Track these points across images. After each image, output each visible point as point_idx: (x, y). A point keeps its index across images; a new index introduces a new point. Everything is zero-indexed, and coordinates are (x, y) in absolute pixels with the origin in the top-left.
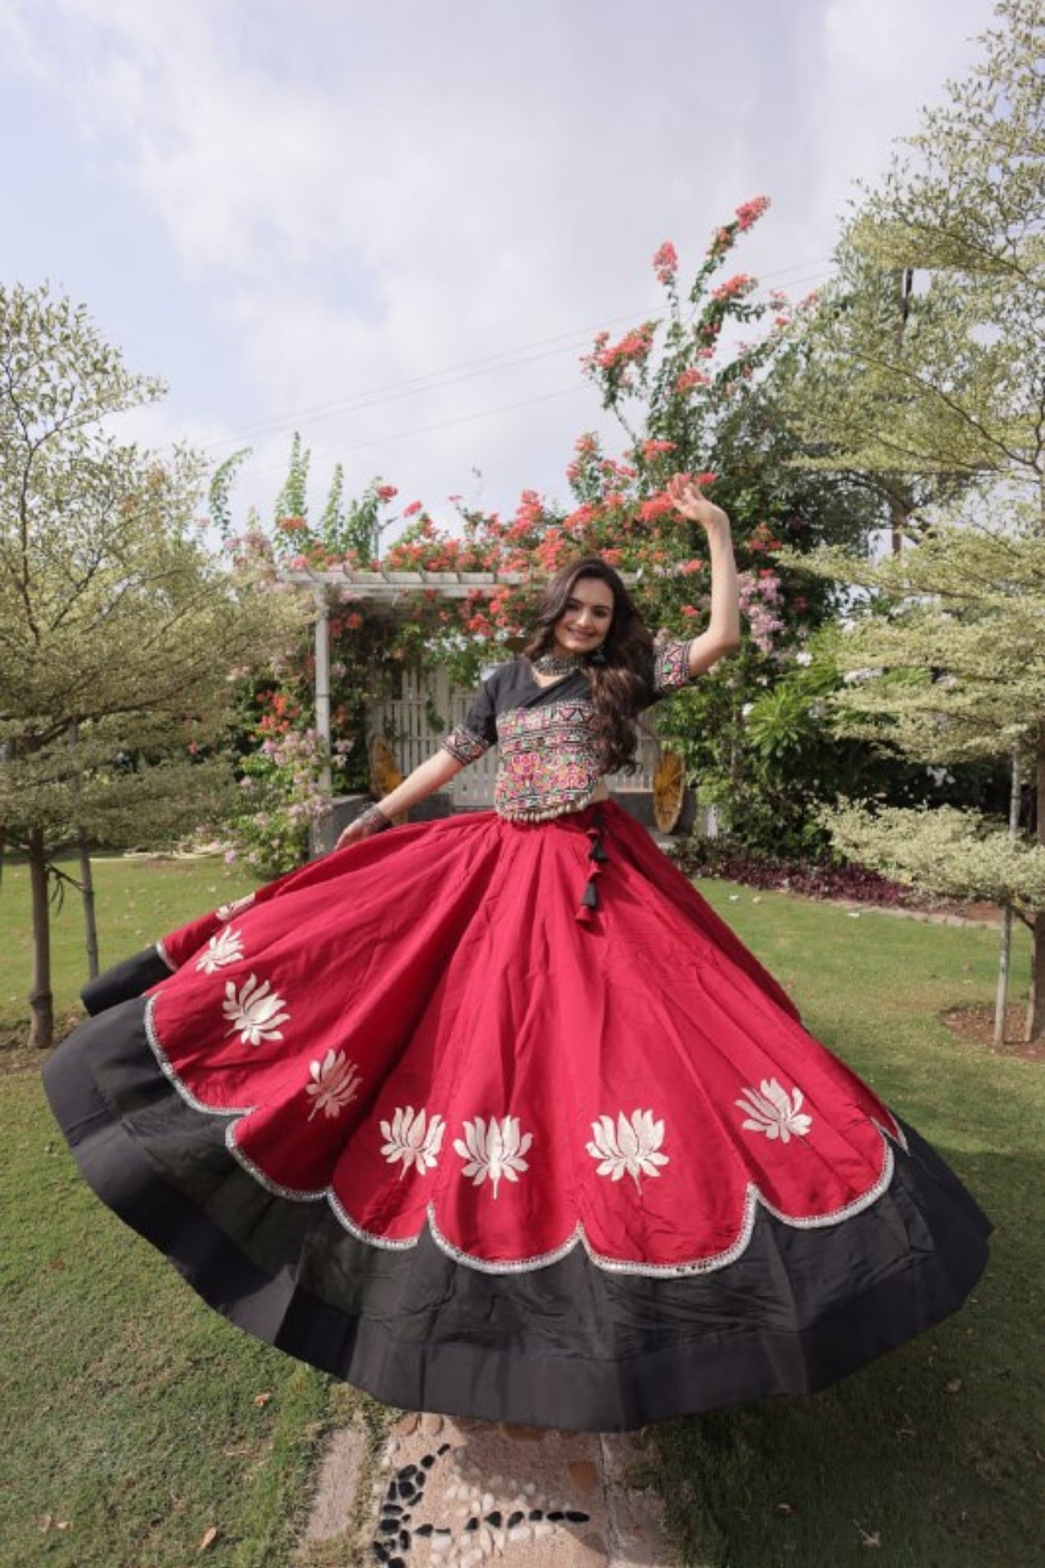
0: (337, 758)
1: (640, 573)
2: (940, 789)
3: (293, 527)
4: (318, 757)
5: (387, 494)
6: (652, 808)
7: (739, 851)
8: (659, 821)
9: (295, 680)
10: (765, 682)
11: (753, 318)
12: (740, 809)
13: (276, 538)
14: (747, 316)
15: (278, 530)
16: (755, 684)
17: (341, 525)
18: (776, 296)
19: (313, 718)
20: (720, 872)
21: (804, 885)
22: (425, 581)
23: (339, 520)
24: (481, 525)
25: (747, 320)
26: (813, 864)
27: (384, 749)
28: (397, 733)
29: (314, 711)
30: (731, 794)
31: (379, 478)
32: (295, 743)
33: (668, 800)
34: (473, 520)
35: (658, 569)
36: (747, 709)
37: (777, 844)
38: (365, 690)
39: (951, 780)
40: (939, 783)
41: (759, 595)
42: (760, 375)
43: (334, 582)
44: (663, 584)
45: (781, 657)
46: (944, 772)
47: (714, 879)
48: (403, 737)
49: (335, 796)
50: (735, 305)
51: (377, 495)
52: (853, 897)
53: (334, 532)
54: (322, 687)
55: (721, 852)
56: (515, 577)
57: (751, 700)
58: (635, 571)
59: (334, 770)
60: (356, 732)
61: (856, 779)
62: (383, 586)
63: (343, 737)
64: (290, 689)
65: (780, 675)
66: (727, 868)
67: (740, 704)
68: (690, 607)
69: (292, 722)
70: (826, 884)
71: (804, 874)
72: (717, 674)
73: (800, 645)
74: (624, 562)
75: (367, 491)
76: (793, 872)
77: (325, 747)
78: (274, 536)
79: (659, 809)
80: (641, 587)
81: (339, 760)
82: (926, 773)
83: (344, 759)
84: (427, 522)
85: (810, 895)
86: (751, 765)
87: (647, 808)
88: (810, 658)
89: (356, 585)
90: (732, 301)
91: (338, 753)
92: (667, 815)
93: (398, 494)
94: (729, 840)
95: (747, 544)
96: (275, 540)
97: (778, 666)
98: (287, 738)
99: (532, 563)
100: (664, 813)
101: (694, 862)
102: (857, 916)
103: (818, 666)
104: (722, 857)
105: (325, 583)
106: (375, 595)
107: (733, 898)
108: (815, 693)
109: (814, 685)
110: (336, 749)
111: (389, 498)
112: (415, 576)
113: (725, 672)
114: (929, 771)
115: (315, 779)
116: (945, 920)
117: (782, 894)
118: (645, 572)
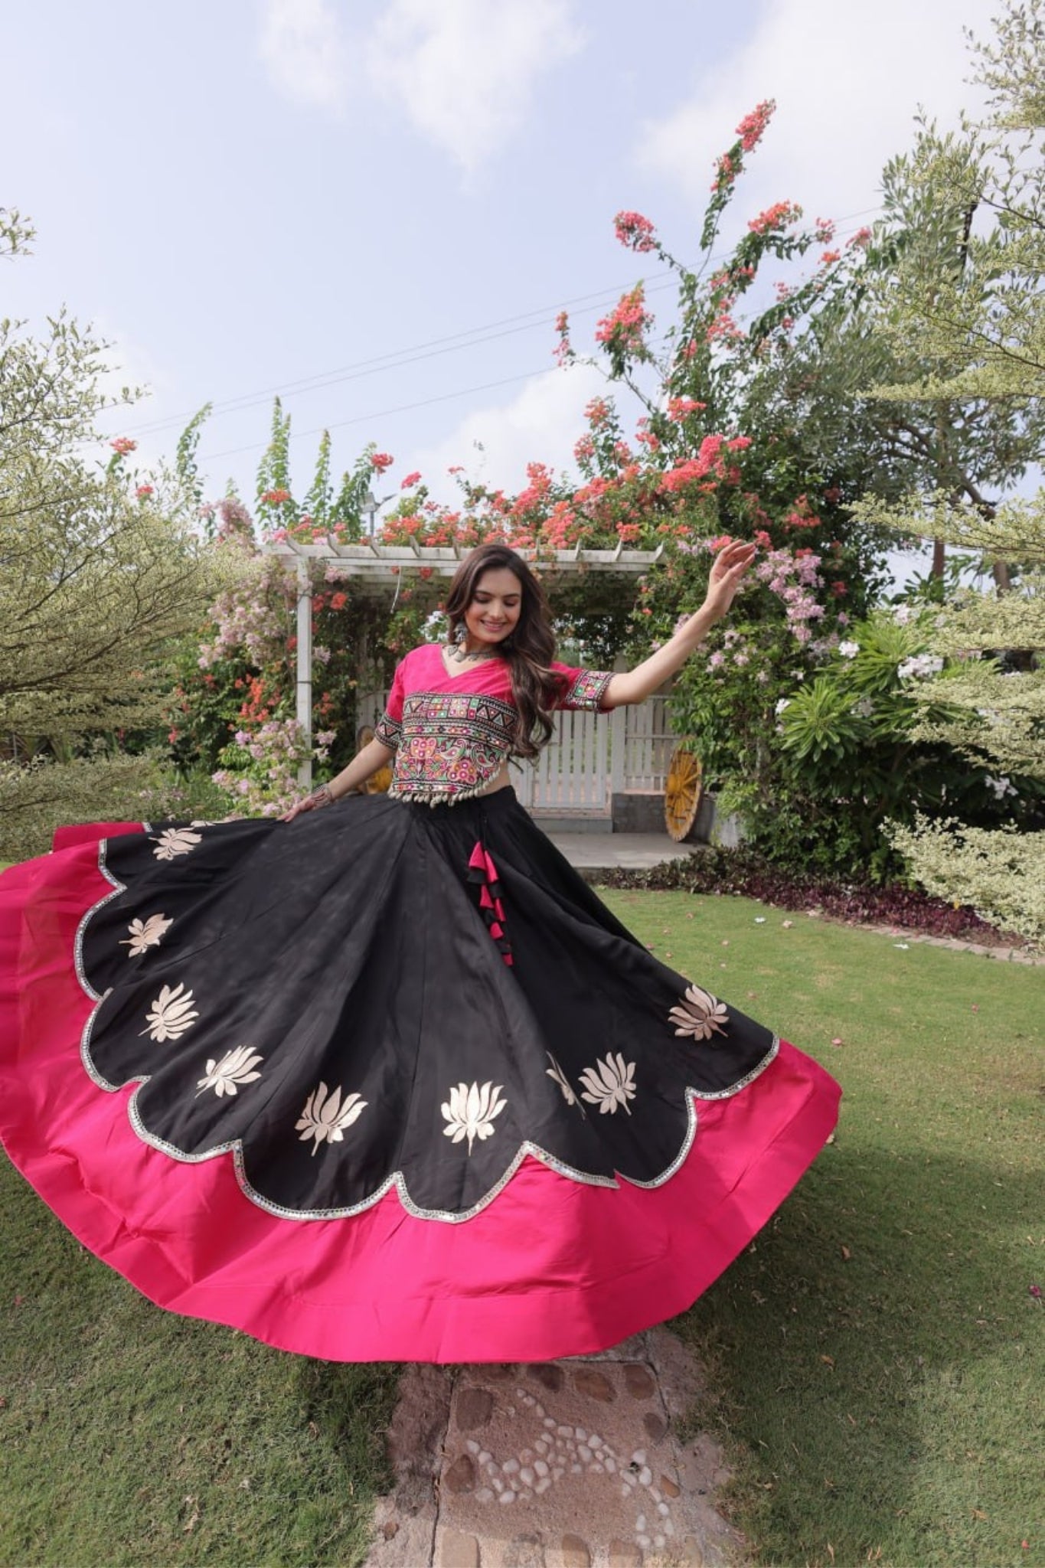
0: (318, 751)
1: (660, 549)
2: (997, 803)
3: (278, 498)
4: (298, 749)
5: (381, 463)
6: (662, 811)
7: (763, 866)
8: (669, 826)
9: (276, 666)
10: (801, 676)
11: (795, 253)
12: (765, 817)
13: (259, 510)
14: (788, 250)
15: (260, 502)
16: (789, 678)
17: (329, 497)
18: (824, 226)
19: (293, 706)
20: (741, 888)
21: (840, 907)
22: (419, 557)
23: (328, 492)
24: (484, 500)
25: (788, 256)
26: (848, 882)
29: (295, 698)
30: (757, 801)
31: (373, 446)
32: (271, 735)
33: (681, 805)
34: (476, 495)
35: (682, 545)
36: (782, 706)
37: (806, 859)
38: (352, 678)
39: (1014, 792)
40: (999, 796)
41: (796, 576)
42: (802, 325)
43: (319, 556)
44: (687, 562)
45: (818, 648)
46: (1006, 782)
47: (735, 896)
50: (774, 238)
51: (370, 463)
52: (899, 923)
53: (322, 504)
54: (304, 673)
55: (743, 866)
57: (786, 696)
58: (654, 549)
59: (315, 765)
60: (341, 723)
61: (900, 787)
62: (373, 563)
63: (326, 728)
64: (271, 675)
65: (818, 669)
66: (749, 884)
67: (774, 701)
69: (272, 710)
70: (864, 907)
71: (838, 893)
72: (746, 665)
73: (843, 634)
74: (643, 539)
75: (358, 460)
76: (826, 891)
77: (305, 739)
78: (255, 508)
79: (672, 814)
80: (661, 567)
81: (322, 754)
82: (984, 783)
83: (326, 752)
84: (425, 495)
85: (847, 919)
86: (779, 770)
87: (657, 812)
88: (856, 648)
89: (344, 561)
90: (771, 233)
91: (320, 746)
92: (680, 821)
93: (394, 463)
94: (752, 853)
95: (784, 519)
96: (257, 512)
97: (816, 658)
98: (265, 728)
99: (538, 540)
100: (676, 818)
101: (712, 876)
102: (905, 947)
103: (866, 657)
104: (744, 871)
105: (310, 558)
106: (365, 572)
107: (759, 920)
108: (862, 689)
109: (860, 679)
110: (317, 741)
111: (384, 468)
112: (408, 552)
113: (755, 663)
114: (989, 781)
115: (294, 775)
116: (1011, 956)
117: (815, 918)
118: (666, 550)
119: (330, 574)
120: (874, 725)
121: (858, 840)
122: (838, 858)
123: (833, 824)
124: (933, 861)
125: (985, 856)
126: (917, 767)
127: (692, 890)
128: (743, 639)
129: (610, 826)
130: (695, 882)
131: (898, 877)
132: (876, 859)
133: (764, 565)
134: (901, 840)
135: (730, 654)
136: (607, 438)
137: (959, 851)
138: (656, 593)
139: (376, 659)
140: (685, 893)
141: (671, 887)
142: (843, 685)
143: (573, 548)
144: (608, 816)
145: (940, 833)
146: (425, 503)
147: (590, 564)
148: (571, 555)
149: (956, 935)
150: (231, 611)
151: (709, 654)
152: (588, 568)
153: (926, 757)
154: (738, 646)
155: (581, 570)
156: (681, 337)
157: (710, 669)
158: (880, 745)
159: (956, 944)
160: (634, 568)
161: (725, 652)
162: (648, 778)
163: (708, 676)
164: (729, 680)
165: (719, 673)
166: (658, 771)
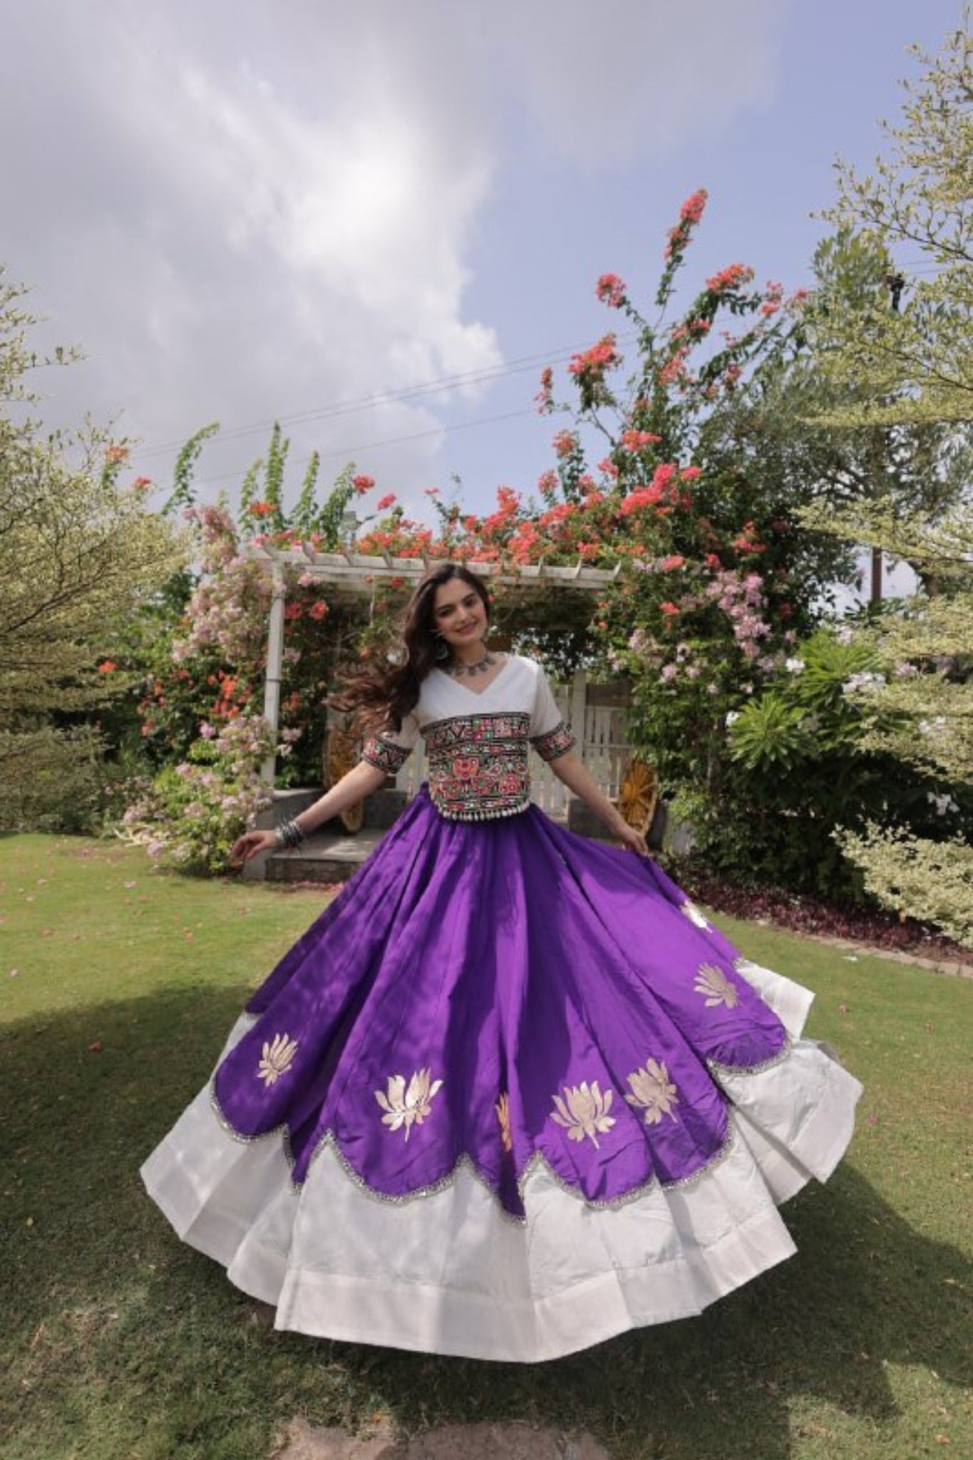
0: (282, 747)
1: (617, 568)
2: (942, 818)
3: (262, 510)
4: (262, 745)
5: (363, 485)
7: (713, 874)
9: (249, 665)
10: (750, 690)
11: (747, 310)
12: (716, 826)
13: (243, 519)
14: (742, 307)
15: (244, 512)
16: (738, 692)
17: (313, 513)
18: (774, 288)
19: (261, 703)
21: (788, 917)
22: (391, 567)
23: (313, 508)
24: (458, 521)
25: (742, 312)
26: (796, 892)
29: (263, 696)
30: (707, 809)
31: (355, 469)
32: (236, 730)
33: (636, 812)
34: (451, 516)
35: (638, 564)
36: (731, 718)
37: (755, 868)
38: (322, 680)
39: (955, 808)
40: (941, 812)
41: (740, 597)
42: (747, 372)
43: (294, 562)
44: (643, 579)
45: (767, 664)
46: (950, 796)
49: (276, 788)
50: (729, 295)
51: (353, 485)
52: (846, 935)
53: (306, 518)
54: (273, 670)
55: (694, 873)
57: (735, 709)
58: (612, 568)
59: (279, 761)
60: (308, 722)
61: (846, 800)
62: (346, 571)
63: (291, 727)
64: (243, 674)
65: (766, 685)
66: (701, 892)
67: (723, 712)
68: (670, 605)
69: (242, 706)
70: (812, 917)
71: (786, 904)
72: (697, 678)
73: (790, 651)
74: (602, 559)
75: (338, 479)
76: (774, 901)
77: (270, 735)
78: (239, 517)
80: (618, 585)
81: (285, 750)
82: (926, 799)
83: (290, 749)
84: (401, 514)
85: (796, 929)
86: (729, 780)
88: (802, 665)
89: (319, 568)
90: (726, 291)
91: (285, 742)
93: (374, 486)
94: (703, 861)
95: (733, 544)
96: (240, 522)
97: (765, 673)
98: (232, 723)
99: (503, 556)
102: (854, 959)
103: (812, 674)
104: (695, 879)
105: (285, 564)
106: (339, 580)
108: (808, 705)
109: (806, 694)
110: (282, 738)
111: (366, 489)
112: (380, 561)
113: (706, 675)
114: (931, 797)
115: (257, 770)
116: (959, 972)
117: (764, 927)
118: (622, 569)
119: (304, 579)
120: (821, 739)
121: (805, 850)
122: (787, 867)
123: (781, 836)
124: (887, 872)
125: (938, 868)
126: (860, 782)
128: (695, 653)
131: (844, 888)
132: (823, 869)
133: (714, 584)
134: (853, 849)
135: (682, 667)
136: (572, 469)
137: (912, 862)
138: (613, 608)
142: (789, 701)
143: (536, 564)
145: (893, 843)
146: (402, 521)
147: (552, 579)
148: (534, 571)
149: (904, 949)
150: (208, 609)
151: (662, 667)
152: (550, 584)
153: (871, 772)
154: (689, 661)
155: (543, 586)
156: (642, 379)
157: (662, 680)
158: (825, 759)
159: (904, 957)
160: (593, 585)
161: (678, 665)
162: (604, 785)
163: (660, 688)
164: (682, 692)
165: (672, 684)
166: (613, 779)
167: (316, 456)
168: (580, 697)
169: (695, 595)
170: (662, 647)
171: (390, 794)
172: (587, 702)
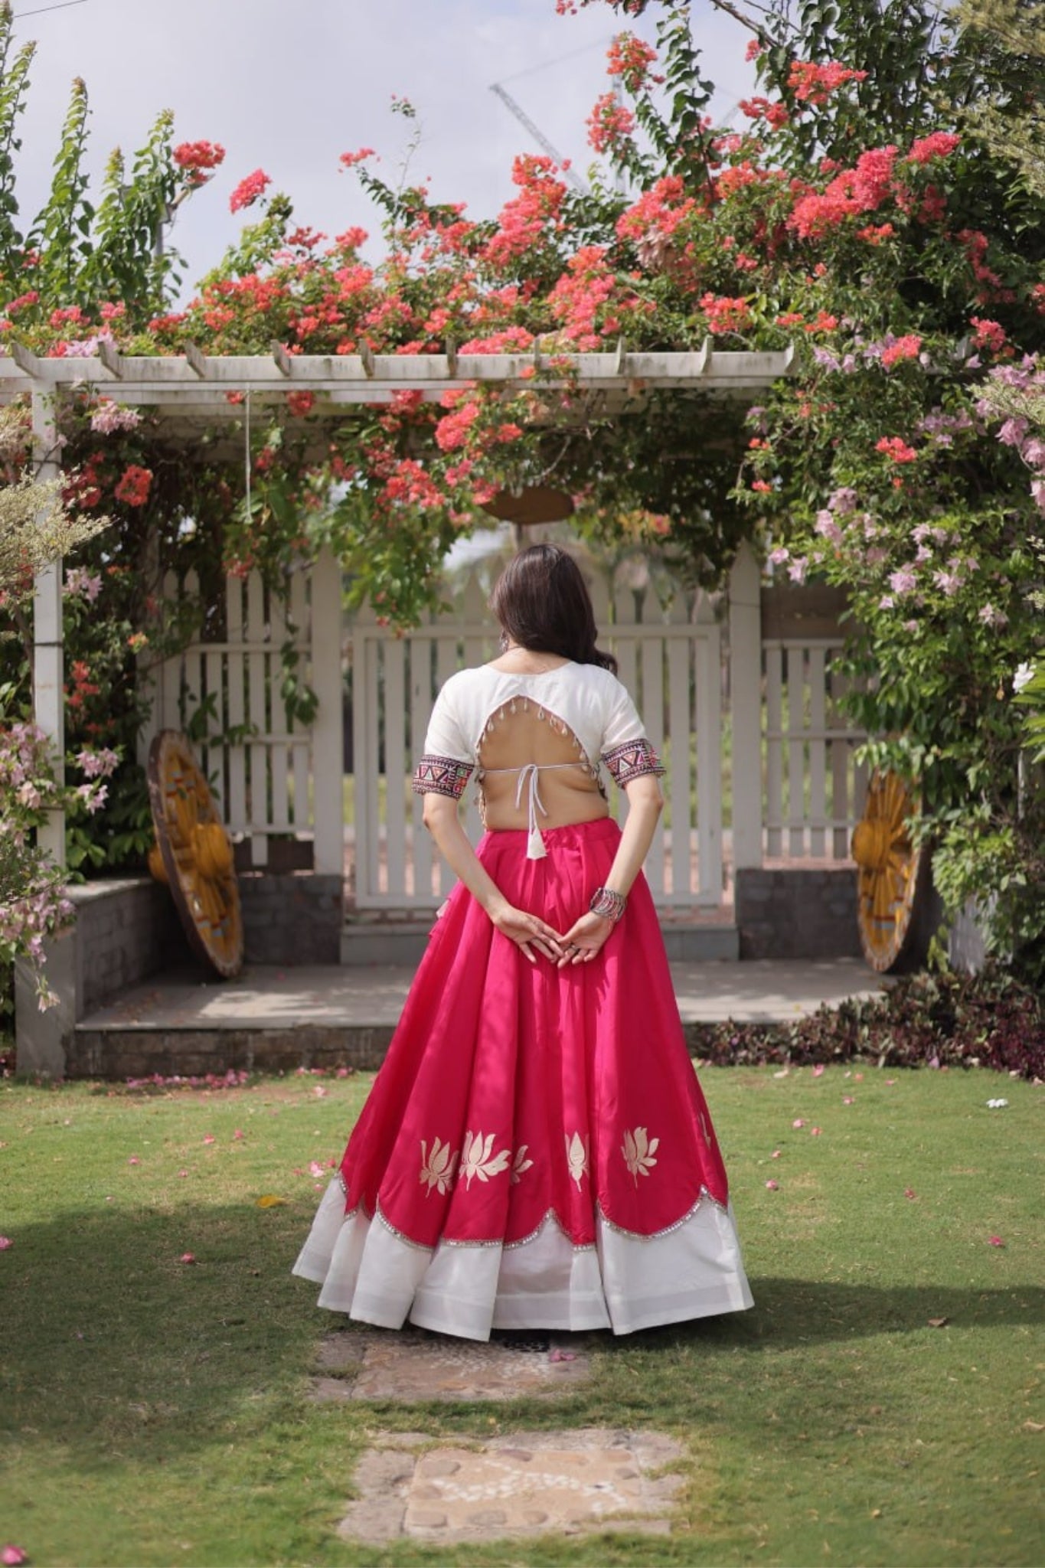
0: (85, 790)
1: (790, 353)
4: (37, 788)
5: (198, 161)
6: (853, 904)
8: (867, 939)
19: (26, 696)
20: (980, 1052)
22: (287, 374)
24: (424, 221)
27: (185, 766)
28: (215, 727)
29: (29, 678)
33: (886, 887)
34: (405, 209)
38: (137, 626)
43: (78, 380)
44: (838, 386)
47: (967, 1067)
48: (230, 737)
49: (73, 882)
51: (172, 162)
54: (48, 625)
55: (990, 1008)
56: (497, 364)
58: (778, 350)
59: (78, 821)
62: (186, 389)
63: (92, 742)
66: (998, 1045)
67: (1013, 664)
68: (899, 440)
72: (959, 593)
74: (751, 330)
75: (140, 154)
77: (53, 765)
79: (870, 914)
80: (794, 387)
81: (91, 797)
83: (101, 792)
84: (287, 213)
87: (839, 909)
91: (88, 781)
92: (884, 925)
93: (226, 159)
94: (1009, 980)
95: (1034, 292)
100: (878, 919)
101: (925, 1031)
104: (991, 1017)
105: (58, 384)
107: (992, 1103)
110: (82, 770)
111: (204, 171)
112: (265, 363)
113: (976, 587)
119: (101, 420)
127: (882, 1060)
128: (954, 539)
129: (733, 946)
130: (888, 1043)
135: (928, 571)
138: (782, 446)
139: (182, 574)
140: (870, 1070)
141: (840, 1059)
143: (612, 349)
144: (731, 922)
146: (291, 232)
147: (651, 379)
148: (608, 363)
151: (888, 571)
152: (647, 385)
154: (943, 552)
155: (633, 390)
157: (888, 602)
161: (918, 566)
162: (818, 830)
164: (938, 624)
165: (910, 610)
166: (839, 814)
167: (82, 89)
168: (745, 620)
169: (953, 412)
170: (887, 531)
171: (301, 881)
172: (765, 635)
